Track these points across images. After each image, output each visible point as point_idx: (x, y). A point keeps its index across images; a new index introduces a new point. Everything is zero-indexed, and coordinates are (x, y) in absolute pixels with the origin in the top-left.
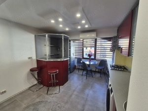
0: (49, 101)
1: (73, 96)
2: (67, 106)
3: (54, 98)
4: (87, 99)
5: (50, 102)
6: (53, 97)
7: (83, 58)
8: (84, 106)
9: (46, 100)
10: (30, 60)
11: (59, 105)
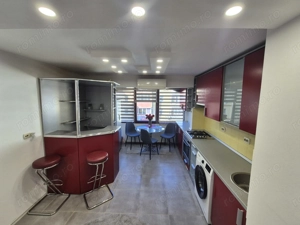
0: (100, 219)
1: (142, 195)
2: (140, 214)
3: (108, 211)
4: (165, 192)
5: (104, 220)
6: (104, 210)
7: (136, 122)
8: (165, 204)
9: (93, 220)
10: (28, 140)
11: (125, 218)
